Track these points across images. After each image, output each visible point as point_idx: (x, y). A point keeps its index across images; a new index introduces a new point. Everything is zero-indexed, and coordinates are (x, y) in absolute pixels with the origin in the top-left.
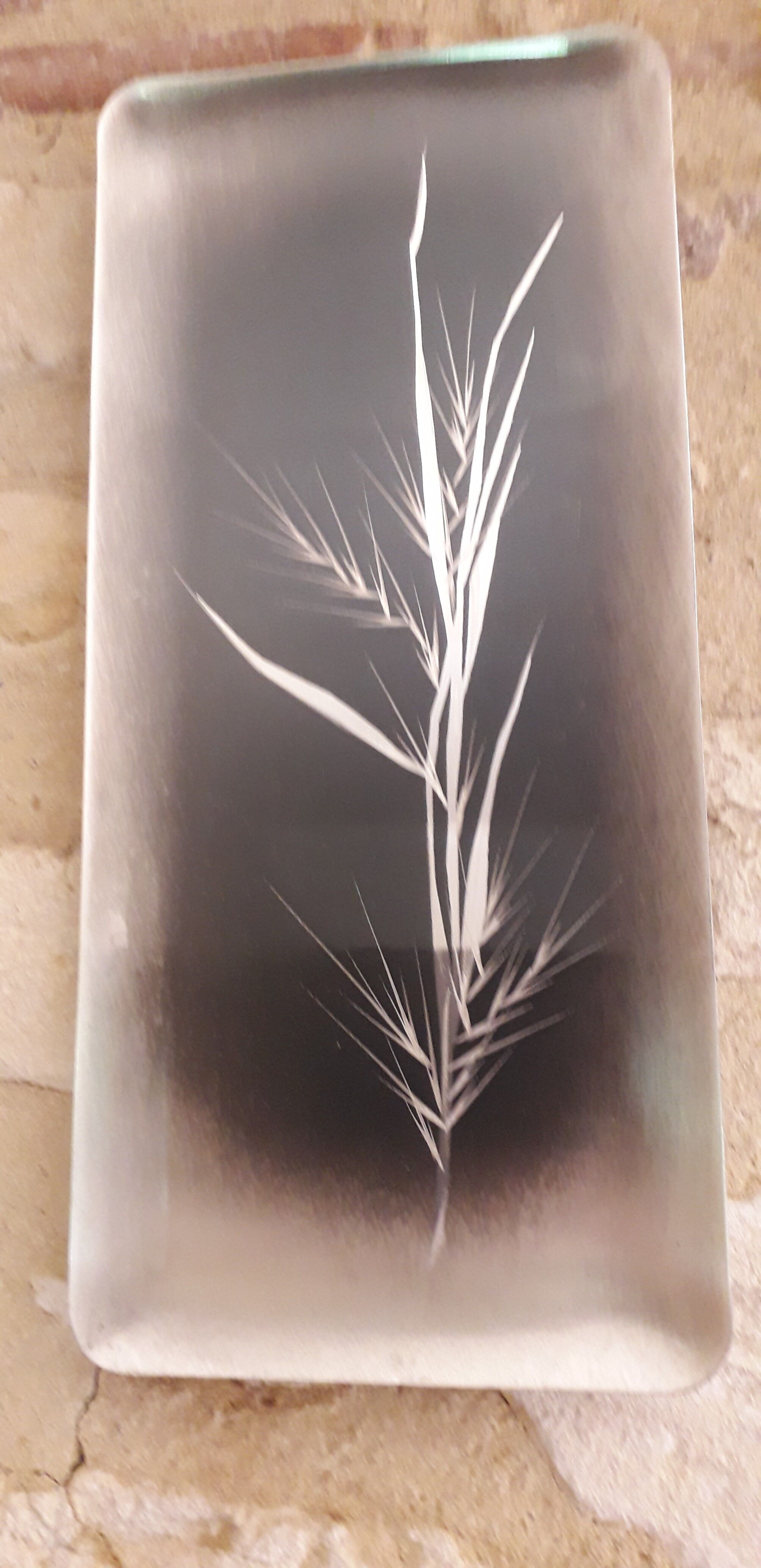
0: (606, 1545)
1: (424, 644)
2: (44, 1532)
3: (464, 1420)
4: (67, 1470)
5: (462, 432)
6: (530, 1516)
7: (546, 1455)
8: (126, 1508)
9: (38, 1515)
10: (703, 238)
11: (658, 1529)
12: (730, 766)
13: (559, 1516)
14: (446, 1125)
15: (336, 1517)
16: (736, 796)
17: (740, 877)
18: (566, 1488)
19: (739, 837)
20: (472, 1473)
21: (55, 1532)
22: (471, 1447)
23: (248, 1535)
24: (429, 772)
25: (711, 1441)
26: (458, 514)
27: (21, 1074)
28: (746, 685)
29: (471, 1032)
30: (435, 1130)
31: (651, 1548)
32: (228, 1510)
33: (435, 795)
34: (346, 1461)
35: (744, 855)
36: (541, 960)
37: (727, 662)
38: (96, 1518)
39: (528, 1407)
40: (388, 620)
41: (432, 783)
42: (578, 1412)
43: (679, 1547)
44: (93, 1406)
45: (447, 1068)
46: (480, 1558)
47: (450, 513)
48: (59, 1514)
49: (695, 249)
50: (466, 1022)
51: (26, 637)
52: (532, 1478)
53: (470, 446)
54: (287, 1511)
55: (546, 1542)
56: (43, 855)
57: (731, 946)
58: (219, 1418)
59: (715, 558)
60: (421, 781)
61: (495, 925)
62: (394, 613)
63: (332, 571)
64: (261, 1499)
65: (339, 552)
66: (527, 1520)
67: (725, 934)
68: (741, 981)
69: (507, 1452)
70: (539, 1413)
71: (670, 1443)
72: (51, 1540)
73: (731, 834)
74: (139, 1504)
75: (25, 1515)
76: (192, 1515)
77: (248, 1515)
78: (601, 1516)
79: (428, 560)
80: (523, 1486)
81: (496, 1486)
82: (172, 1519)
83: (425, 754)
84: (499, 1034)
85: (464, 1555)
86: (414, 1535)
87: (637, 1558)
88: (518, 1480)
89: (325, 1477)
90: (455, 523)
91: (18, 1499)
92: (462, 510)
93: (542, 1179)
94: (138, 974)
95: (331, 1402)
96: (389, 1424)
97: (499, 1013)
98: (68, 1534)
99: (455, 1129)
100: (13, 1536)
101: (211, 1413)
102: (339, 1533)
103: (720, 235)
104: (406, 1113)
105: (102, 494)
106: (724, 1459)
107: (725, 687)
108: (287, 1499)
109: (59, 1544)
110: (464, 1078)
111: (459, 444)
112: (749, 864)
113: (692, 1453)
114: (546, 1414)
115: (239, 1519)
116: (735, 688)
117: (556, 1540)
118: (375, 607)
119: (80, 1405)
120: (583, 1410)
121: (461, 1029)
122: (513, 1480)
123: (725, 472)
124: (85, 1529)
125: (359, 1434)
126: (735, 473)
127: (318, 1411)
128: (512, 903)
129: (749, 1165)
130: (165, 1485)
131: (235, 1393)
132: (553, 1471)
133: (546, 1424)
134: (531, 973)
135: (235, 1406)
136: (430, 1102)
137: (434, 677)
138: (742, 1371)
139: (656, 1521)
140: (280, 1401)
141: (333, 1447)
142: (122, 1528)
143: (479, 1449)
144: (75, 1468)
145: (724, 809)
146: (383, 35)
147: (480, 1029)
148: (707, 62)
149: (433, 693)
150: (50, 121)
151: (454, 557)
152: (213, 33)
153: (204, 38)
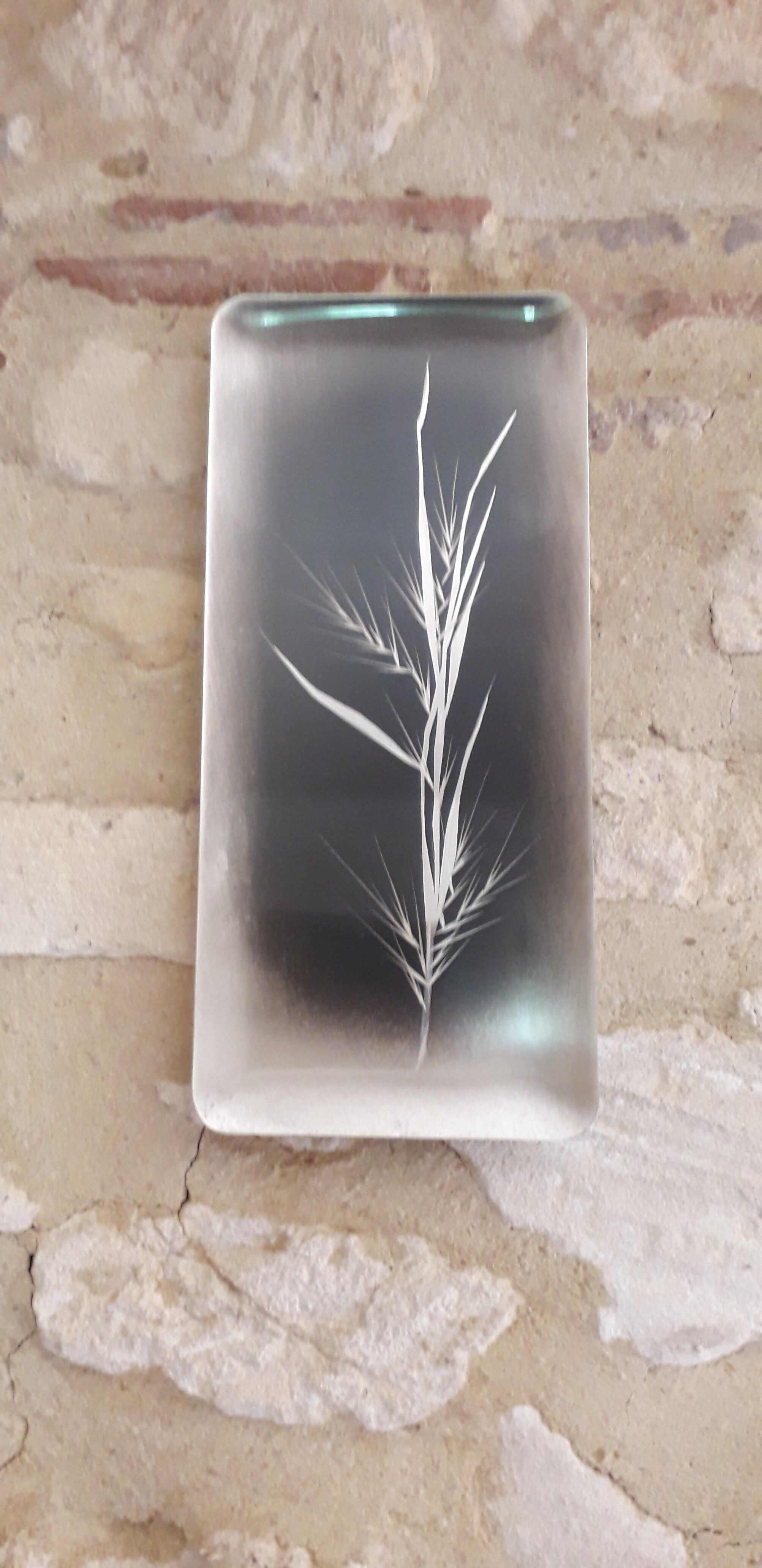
0: (519, 1241)
1: (421, 685)
2: (163, 1244)
3: (433, 1168)
4: (179, 1205)
5: (448, 550)
6: (473, 1226)
7: (483, 1189)
8: (218, 1227)
9: (160, 1233)
10: (603, 426)
11: (550, 1230)
12: (607, 769)
13: (490, 1225)
14: (429, 983)
15: (351, 1230)
16: (610, 788)
17: (611, 837)
18: (495, 1209)
19: (611, 813)
20: (437, 1201)
21: (171, 1244)
22: (437, 1185)
23: (297, 1241)
24: (422, 767)
25: (583, 1179)
26: (445, 603)
27: (155, 953)
28: (619, 718)
29: (445, 928)
30: (422, 988)
31: (546, 1243)
32: (283, 1227)
33: (426, 782)
34: (358, 1195)
35: (613, 825)
36: (489, 885)
37: (607, 703)
38: (198, 1233)
39: (473, 1159)
40: (398, 669)
41: (424, 773)
42: (503, 1162)
43: (563, 1243)
44: (196, 1164)
45: (430, 950)
46: (441, 1252)
47: (439, 603)
48: (174, 1231)
49: (598, 432)
50: (443, 922)
51: (152, 666)
52: (474, 1204)
53: (452, 559)
54: (320, 1227)
55: (482, 1241)
56: (169, 811)
57: (604, 879)
58: (277, 1171)
59: (603, 635)
60: (416, 773)
61: (461, 863)
62: (402, 664)
63: (362, 635)
64: (304, 1221)
65: (368, 623)
66: (471, 1229)
67: (600, 873)
68: (608, 902)
69: (459, 1188)
70: (479, 1163)
71: (559, 1180)
72: (167, 1248)
73: (606, 811)
74: (226, 1225)
75: (151, 1232)
76: (260, 1232)
77: (296, 1230)
78: (516, 1225)
79: (424, 632)
80: (469, 1208)
81: (452, 1210)
82: (246, 1234)
83: (421, 756)
84: (462, 929)
85: (431, 1251)
86: (401, 1239)
87: (537, 1251)
88: (465, 1206)
89: (345, 1205)
90: (442, 609)
91: (147, 1223)
92: (447, 601)
95: (349, 1159)
96: (385, 1172)
97: (462, 917)
98: (179, 1245)
99: (435, 986)
100: (143, 1246)
101: (273, 1168)
102: (353, 1239)
103: (615, 424)
104: (404, 979)
105: (214, 576)
106: (591, 1189)
107: (605, 719)
108: (320, 1220)
109: (171, 1251)
110: (440, 955)
111: (446, 558)
112: (616, 830)
113: (572, 1186)
114: (484, 1164)
115: (290, 1231)
116: (611, 719)
117: (489, 1240)
118: (389, 660)
119: (189, 1164)
120: (507, 1161)
121: (439, 926)
122: (462, 1205)
123: (611, 580)
124: (190, 1242)
125: (367, 1179)
126: (618, 582)
127: (341, 1165)
128: (473, 849)
129: (610, 1014)
130: (242, 1214)
131: (287, 1156)
132: (487, 1199)
133: (484, 1170)
134: (482, 893)
135: (288, 1164)
136: (419, 970)
137: (427, 707)
138: (604, 1137)
139: (549, 1227)
140: (317, 1160)
141: (350, 1187)
142: (214, 1240)
143: (442, 1187)
144: (183, 1204)
145: (602, 795)
146: (400, 272)
147: (451, 926)
148: (610, 307)
149: (426, 716)
150: (171, 310)
151: (441, 631)
152: (285, 260)
153: (279, 263)
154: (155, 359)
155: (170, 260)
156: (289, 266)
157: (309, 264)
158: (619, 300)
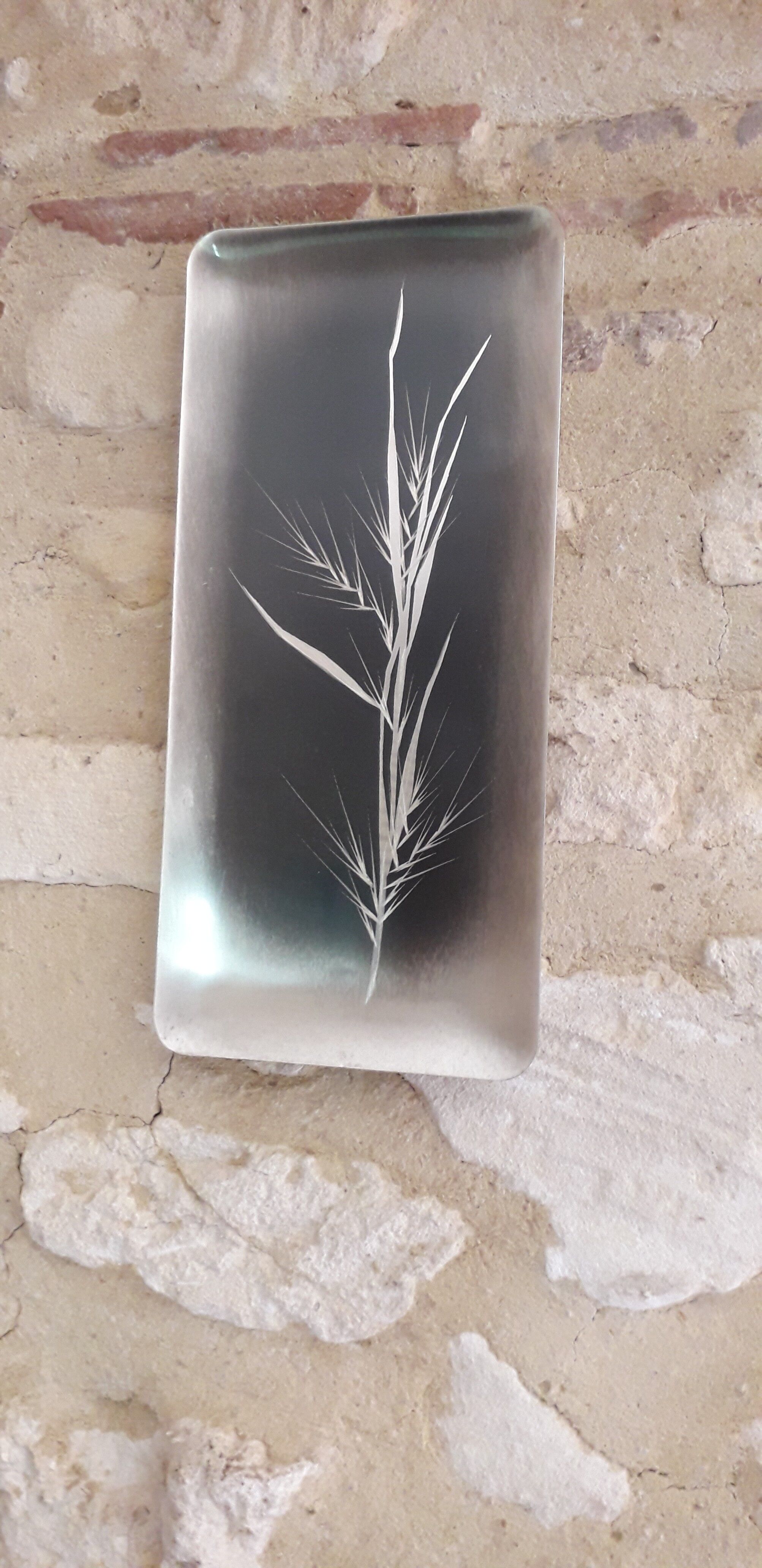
0: (468, 1175)
1: (385, 624)
2: (137, 1152)
3: (388, 1099)
4: (152, 1117)
5: (416, 484)
6: (424, 1156)
7: (435, 1121)
8: (186, 1140)
9: (133, 1141)
10: (592, 345)
11: (499, 1167)
12: (580, 708)
13: (441, 1157)
14: (380, 920)
15: (310, 1152)
16: (581, 728)
17: (577, 779)
18: (445, 1141)
19: (579, 754)
20: (391, 1130)
21: (144, 1151)
22: (391, 1115)
23: (256, 1160)
24: (382, 707)
25: (534, 1118)
26: (411, 539)
27: (130, 882)
28: (598, 655)
29: (398, 868)
30: (374, 924)
31: (496, 1179)
32: (246, 1144)
33: (385, 721)
34: (317, 1119)
35: (581, 766)
36: (443, 826)
37: (587, 640)
38: (168, 1144)
39: (426, 1092)
40: (362, 607)
41: (385, 714)
42: (455, 1097)
43: (512, 1181)
44: (168, 1080)
45: (383, 887)
46: (393, 1179)
47: (405, 538)
48: (146, 1141)
49: (586, 352)
50: (396, 862)
51: (136, 605)
52: (426, 1135)
53: (420, 493)
54: (281, 1147)
55: (433, 1172)
56: (143, 748)
57: (567, 821)
58: (243, 1091)
59: (585, 568)
60: (377, 712)
61: (417, 803)
62: (367, 604)
63: (329, 573)
64: (266, 1140)
65: (333, 560)
66: (422, 1159)
67: (564, 815)
68: (576, 845)
69: (412, 1119)
70: (432, 1096)
71: (510, 1119)
72: (141, 1156)
73: (573, 752)
74: (193, 1138)
75: (126, 1141)
76: (225, 1147)
77: (258, 1148)
78: (466, 1159)
79: (389, 567)
80: (420, 1139)
81: (405, 1138)
82: (213, 1149)
83: (381, 695)
84: (415, 869)
85: (384, 1177)
86: (355, 1164)
87: (487, 1186)
88: (417, 1136)
89: (304, 1128)
90: (408, 544)
91: (122, 1131)
92: (413, 536)
93: (435, 955)
94: (200, 824)
95: (310, 1085)
96: (343, 1099)
97: (416, 857)
98: (151, 1153)
99: (386, 924)
100: (118, 1152)
101: (238, 1088)
102: (310, 1160)
103: (605, 342)
104: (356, 914)
105: (185, 518)
106: (541, 1130)
107: (584, 654)
108: (281, 1140)
109: (146, 1160)
110: (393, 894)
111: (414, 491)
112: (583, 772)
113: (522, 1126)
114: (435, 1098)
115: (252, 1149)
116: (590, 656)
117: (440, 1172)
118: (353, 597)
119: (162, 1080)
120: (458, 1096)
121: (393, 866)
122: (415, 1135)
123: (596, 508)
124: (161, 1152)
125: (326, 1105)
126: (603, 510)
127: (301, 1090)
128: (428, 791)
129: (571, 957)
130: (210, 1128)
131: (254, 1078)
132: (439, 1132)
133: (436, 1103)
134: (436, 834)
135: (253, 1085)
136: (372, 909)
137: (389, 646)
138: (556, 1079)
139: (498, 1163)
140: (280, 1083)
141: (310, 1111)
142: (183, 1152)
143: (396, 1116)
144: (156, 1115)
145: (571, 736)
146: (383, 191)
147: (404, 866)
148: (608, 214)
149: (388, 655)
150: (158, 247)
151: (407, 568)
152: (268, 187)
153: (261, 190)
154: (141, 299)
155: (157, 197)
156: (271, 195)
157: (290, 190)
158: (617, 205)
